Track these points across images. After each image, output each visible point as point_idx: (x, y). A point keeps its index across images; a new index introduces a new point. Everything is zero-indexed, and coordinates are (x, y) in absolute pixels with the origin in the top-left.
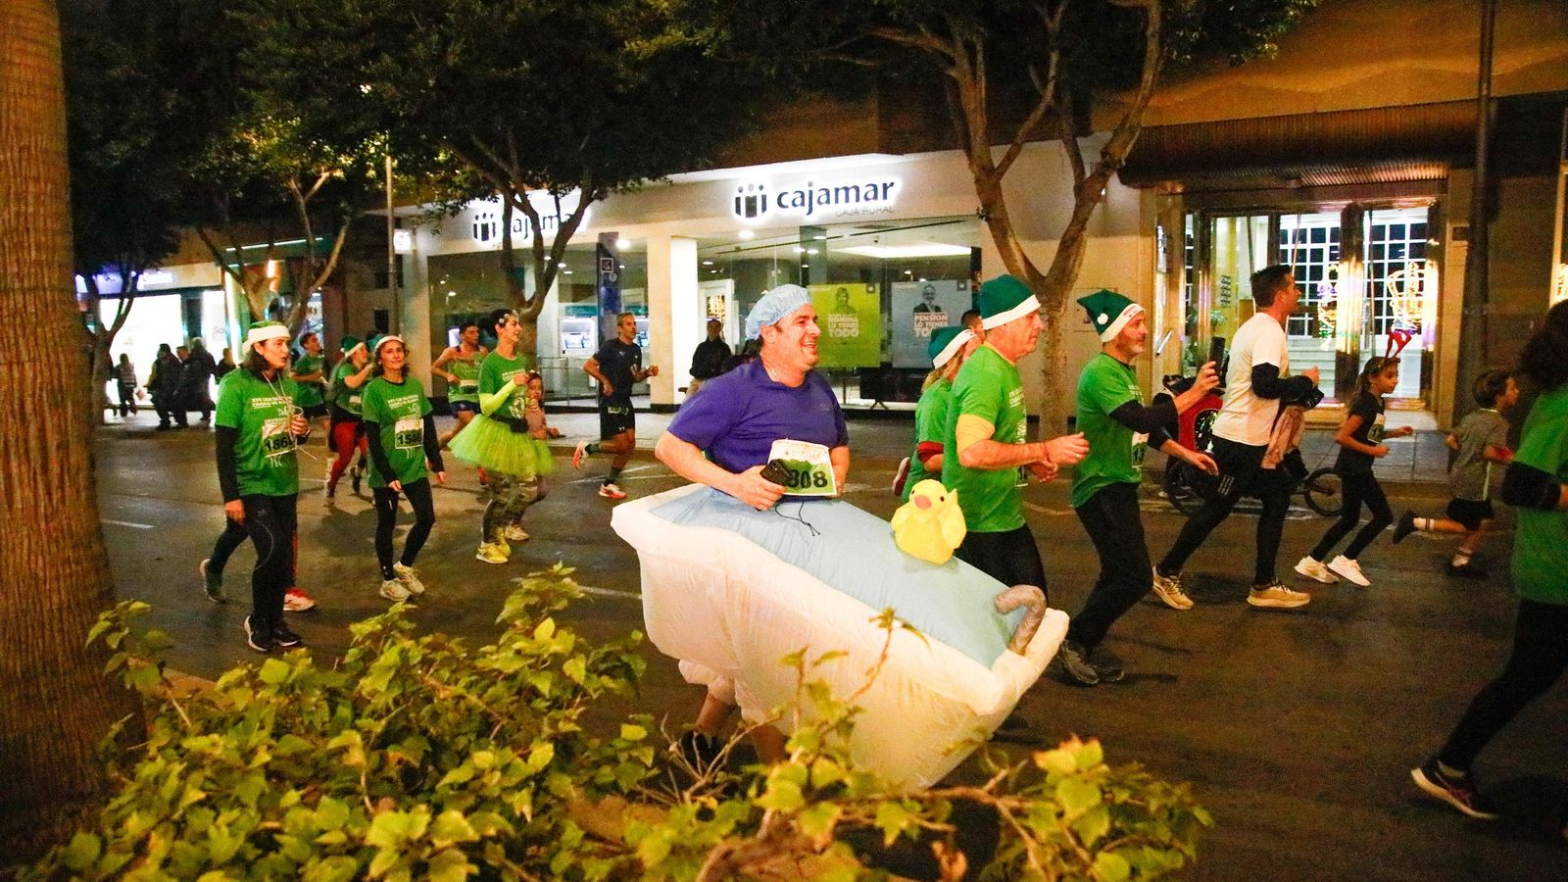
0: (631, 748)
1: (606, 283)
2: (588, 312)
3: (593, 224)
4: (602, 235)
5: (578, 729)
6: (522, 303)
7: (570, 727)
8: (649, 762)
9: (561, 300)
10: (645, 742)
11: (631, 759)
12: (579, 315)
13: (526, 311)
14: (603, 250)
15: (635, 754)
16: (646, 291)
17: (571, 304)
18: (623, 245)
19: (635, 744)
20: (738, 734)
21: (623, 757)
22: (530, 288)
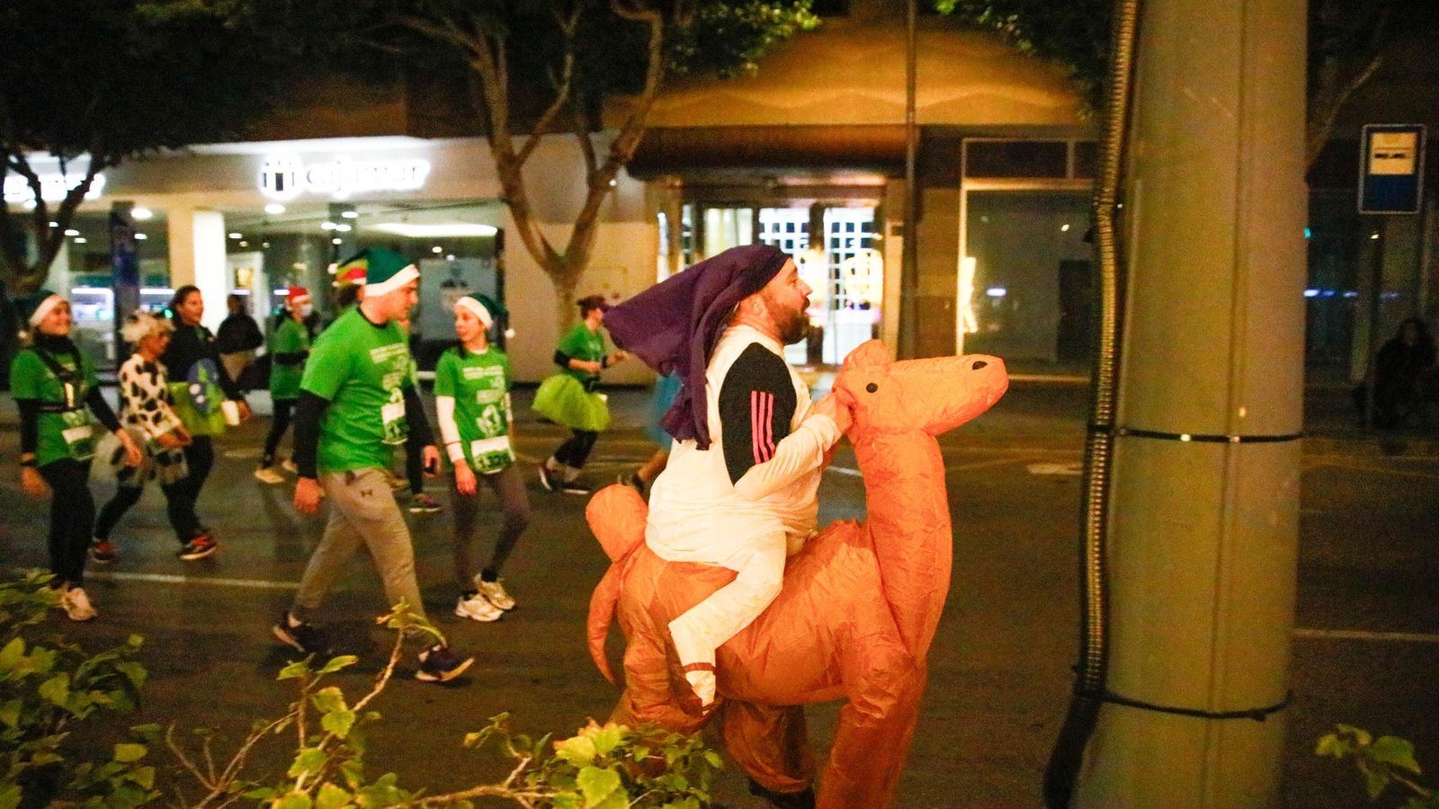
0: (122, 772)
1: (123, 254)
2: (101, 283)
3: (107, 190)
4: (116, 204)
5: (59, 759)
6: (22, 270)
7: (50, 758)
8: (148, 783)
9: (73, 267)
10: (145, 762)
11: (128, 784)
12: (93, 285)
13: (28, 280)
14: (118, 218)
15: (130, 777)
16: (168, 262)
17: (82, 273)
18: (141, 213)
19: (131, 766)
20: (254, 736)
21: (117, 782)
22: (33, 257)
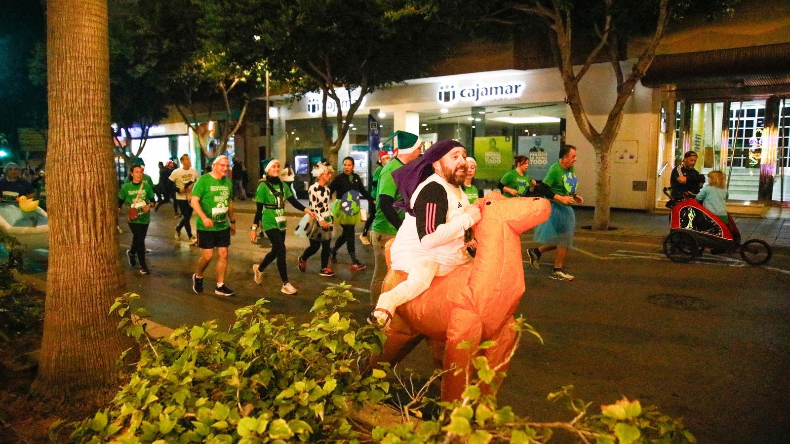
0: (377, 382)
1: (373, 134)
2: (364, 149)
3: (367, 105)
4: (371, 111)
5: (350, 371)
6: (331, 144)
7: (347, 370)
8: (387, 390)
9: (351, 142)
10: (385, 380)
11: (377, 388)
12: (359, 150)
13: (333, 148)
14: (372, 118)
15: (379, 385)
17: (355, 145)
18: (382, 115)
19: (380, 380)
20: (434, 376)
21: (373, 387)
22: (335, 136)
